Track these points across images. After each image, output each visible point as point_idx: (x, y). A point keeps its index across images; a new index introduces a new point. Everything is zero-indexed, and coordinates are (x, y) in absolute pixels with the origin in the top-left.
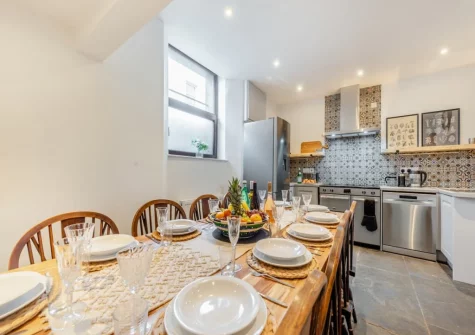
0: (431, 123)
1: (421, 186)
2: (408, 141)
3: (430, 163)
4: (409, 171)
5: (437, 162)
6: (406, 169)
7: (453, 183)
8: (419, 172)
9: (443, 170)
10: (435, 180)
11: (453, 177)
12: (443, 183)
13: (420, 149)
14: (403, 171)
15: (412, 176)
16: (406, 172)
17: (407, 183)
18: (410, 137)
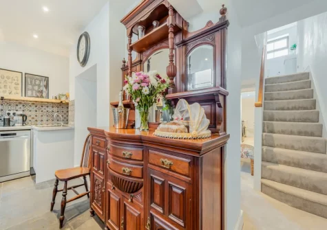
0: (31, 82)
1: (23, 125)
2: (14, 91)
3: (30, 109)
4: (14, 114)
5: (35, 109)
6: (11, 112)
7: (45, 122)
8: (21, 115)
9: (39, 113)
10: (34, 120)
11: (45, 118)
12: (39, 122)
13: (24, 98)
14: (9, 114)
15: (16, 118)
16: (11, 115)
17: (11, 123)
18: (16, 88)
